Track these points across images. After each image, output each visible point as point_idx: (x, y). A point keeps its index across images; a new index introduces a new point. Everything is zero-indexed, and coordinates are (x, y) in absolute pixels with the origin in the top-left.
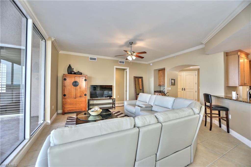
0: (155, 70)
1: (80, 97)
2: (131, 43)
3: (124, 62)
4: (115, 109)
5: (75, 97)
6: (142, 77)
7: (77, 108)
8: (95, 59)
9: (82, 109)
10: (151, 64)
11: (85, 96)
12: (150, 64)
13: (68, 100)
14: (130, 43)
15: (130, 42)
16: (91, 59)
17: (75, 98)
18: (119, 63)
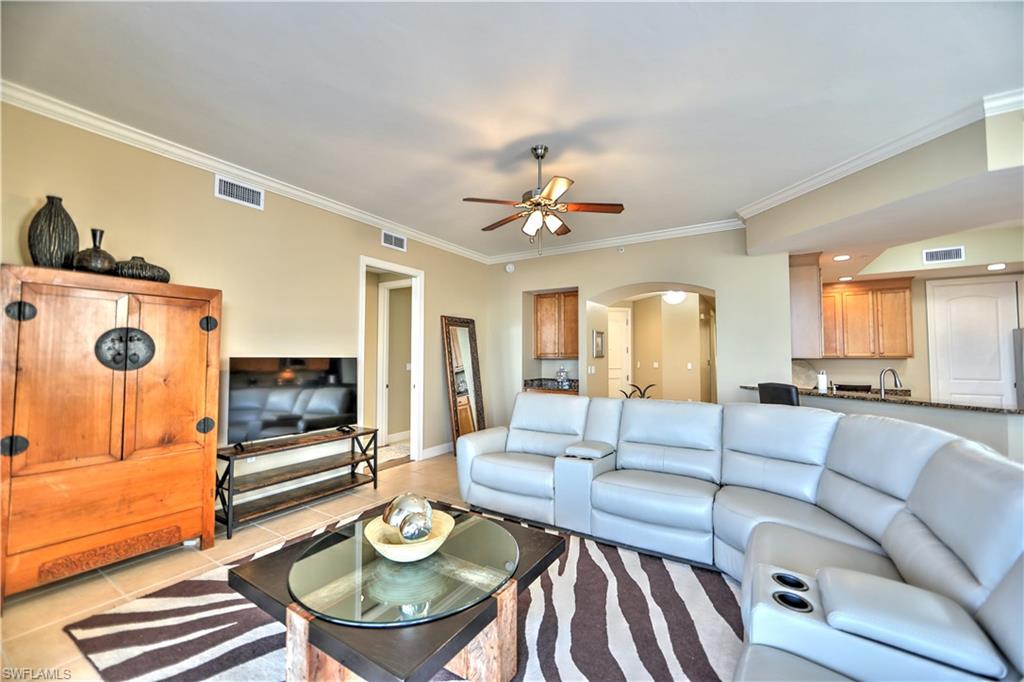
0: (526, 293)
1: (167, 441)
2: (539, 151)
3: (402, 240)
4: (375, 487)
5: (117, 451)
6: (472, 322)
7: (139, 531)
8: (252, 196)
9: (178, 529)
10: (510, 268)
11: (201, 436)
12: (505, 264)
13: (49, 479)
14: (535, 149)
15: (539, 144)
16: (229, 189)
17: (122, 459)
18: (383, 244)
